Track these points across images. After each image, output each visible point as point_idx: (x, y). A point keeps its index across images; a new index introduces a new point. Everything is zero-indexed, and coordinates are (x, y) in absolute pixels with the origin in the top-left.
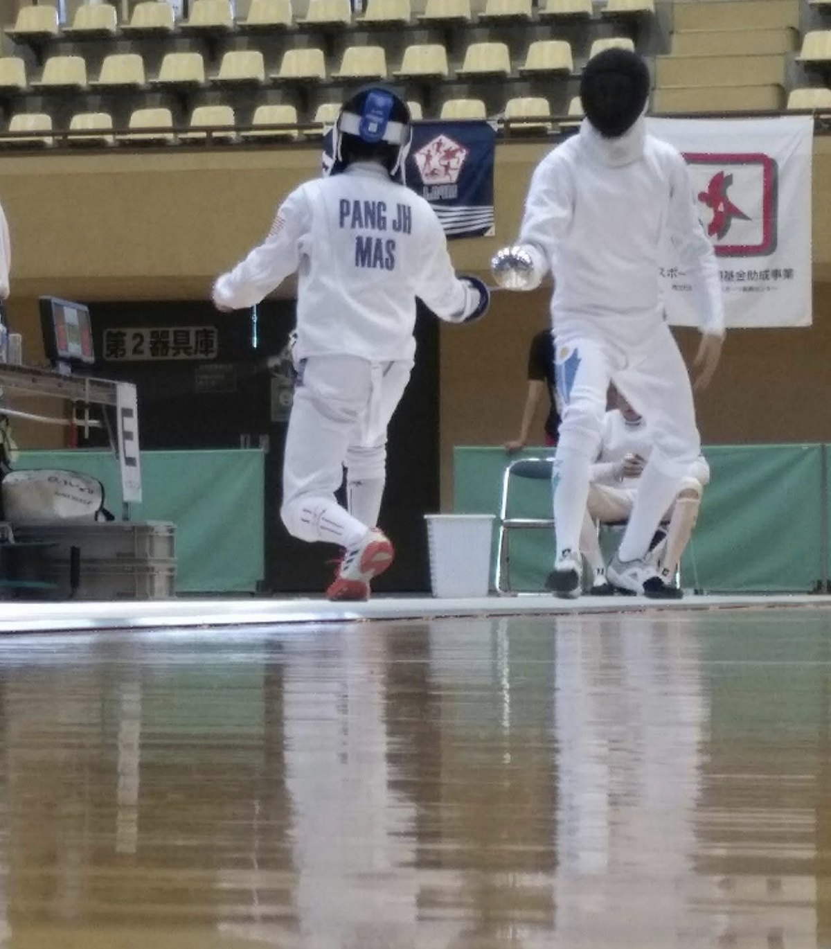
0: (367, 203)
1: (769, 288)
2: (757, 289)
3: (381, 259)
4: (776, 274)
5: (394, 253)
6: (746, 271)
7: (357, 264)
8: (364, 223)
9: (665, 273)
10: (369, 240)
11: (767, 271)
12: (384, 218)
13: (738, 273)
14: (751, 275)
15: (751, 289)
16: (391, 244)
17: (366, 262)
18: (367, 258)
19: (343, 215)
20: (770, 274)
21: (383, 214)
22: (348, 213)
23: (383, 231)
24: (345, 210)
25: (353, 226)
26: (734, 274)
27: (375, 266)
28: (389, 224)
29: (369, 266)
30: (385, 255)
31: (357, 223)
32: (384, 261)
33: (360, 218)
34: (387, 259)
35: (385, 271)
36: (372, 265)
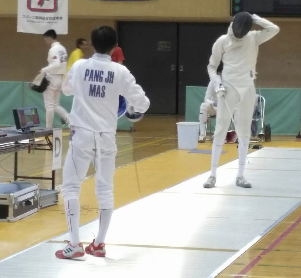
0: (96, 71)
1: (55, 22)
2: (52, 22)
3: (99, 93)
4: (57, 18)
5: (105, 91)
6: (49, 17)
7: (90, 95)
8: (93, 80)
9: (25, 16)
10: (95, 86)
11: (54, 17)
12: (102, 78)
13: (46, 18)
14: (50, 18)
15: (50, 22)
16: (104, 87)
17: (93, 94)
18: (94, 93)
19: (86, 75)
20: (56, 18)
21: (102, 76)
22: (88, 75)
23: (101, 83)
24: (87, 74)
25: (89, 80)
26: (45, 18)
27: (97, 96)
28: (104, 79)
29: (94, 96)
30: (101, 92)
31: (91, 79)
32: (101, 94)
33: (92, 77)
34: (102, 93)
35: (101, 98)
36: (95, 95)
